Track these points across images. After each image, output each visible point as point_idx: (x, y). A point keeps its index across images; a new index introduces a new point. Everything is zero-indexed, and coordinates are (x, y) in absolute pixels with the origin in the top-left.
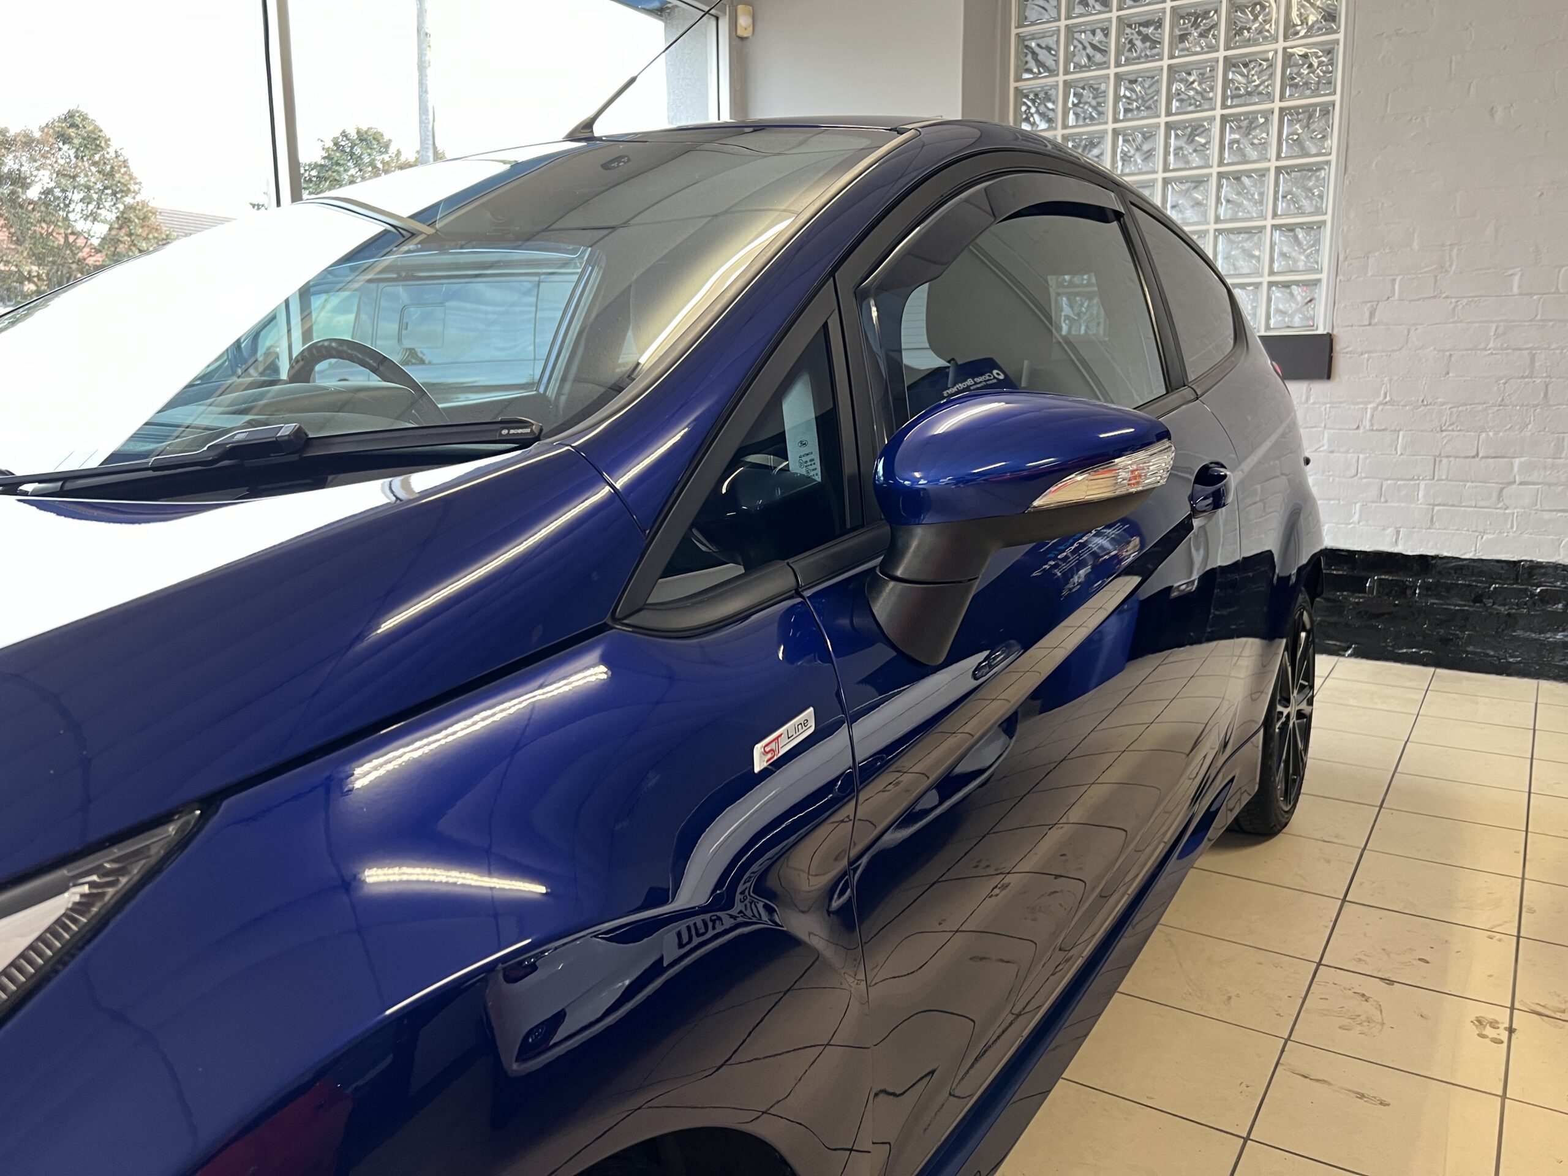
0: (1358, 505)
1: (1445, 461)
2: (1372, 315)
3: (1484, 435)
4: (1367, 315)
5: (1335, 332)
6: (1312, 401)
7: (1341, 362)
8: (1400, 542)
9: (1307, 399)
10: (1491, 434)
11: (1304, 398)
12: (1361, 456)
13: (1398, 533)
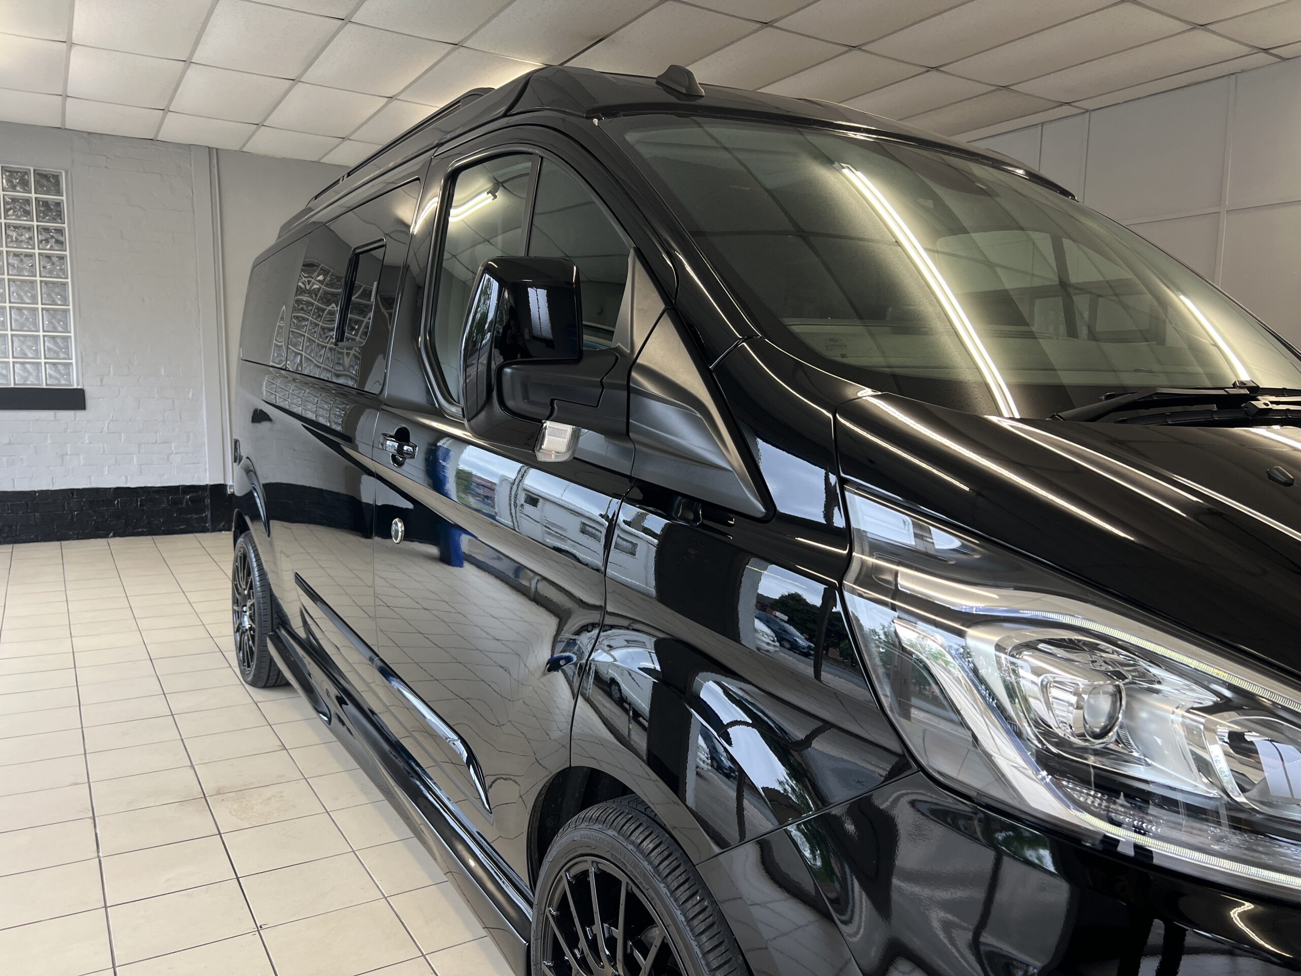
0: (107, 467)
1: (143, 446)
2: (102, 381)
3: (158, 434)
4: (99, 381)
5: (86, 388)
6: (77, 419)
7: (89, 402)
8: (128, 483)
9: (75, 420)
10: (161, 433)
11: (73, 419)
12: (105, 445)
13: (127, 478)
